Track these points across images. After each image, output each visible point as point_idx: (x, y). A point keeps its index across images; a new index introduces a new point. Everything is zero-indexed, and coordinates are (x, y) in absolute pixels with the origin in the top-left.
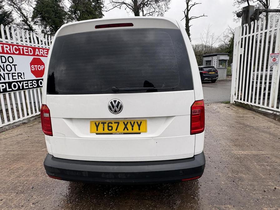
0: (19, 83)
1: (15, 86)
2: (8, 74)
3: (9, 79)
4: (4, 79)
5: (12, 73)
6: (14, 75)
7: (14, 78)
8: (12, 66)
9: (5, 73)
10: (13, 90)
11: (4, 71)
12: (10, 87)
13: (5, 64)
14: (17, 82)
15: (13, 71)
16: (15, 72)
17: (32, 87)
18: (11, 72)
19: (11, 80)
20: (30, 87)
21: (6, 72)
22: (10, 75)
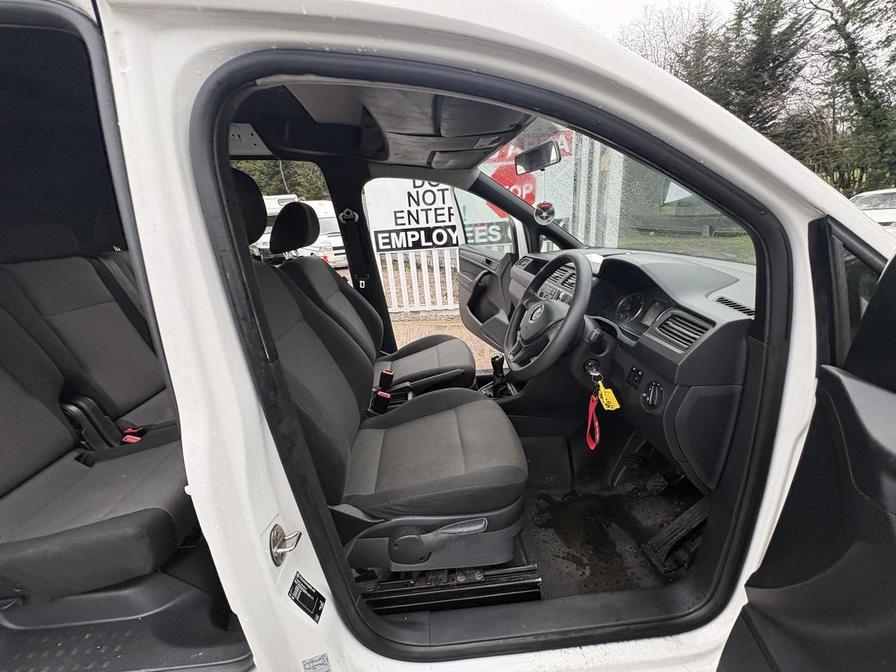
0: (450, 230)
1: (440, 237)
2: (426, 211)
3: (427, 222)
4: (417, 222)
5: (436, 209)
6: (439, 212)
7: (439, 218)
8: (436, 192)
9: (419, 208)
10: (435, 245)
11: (418, 205)
12: (429, 238)
13: (421, 191)
14: (445, 228)
15: (439, 204)
16: (443, 206)
17: (485, 240)
18: (433, 207)
19: (432, 224)
20: (478, 240)
21: (423, 206)
22: (431, 214)
